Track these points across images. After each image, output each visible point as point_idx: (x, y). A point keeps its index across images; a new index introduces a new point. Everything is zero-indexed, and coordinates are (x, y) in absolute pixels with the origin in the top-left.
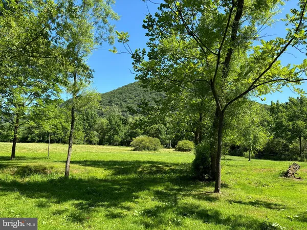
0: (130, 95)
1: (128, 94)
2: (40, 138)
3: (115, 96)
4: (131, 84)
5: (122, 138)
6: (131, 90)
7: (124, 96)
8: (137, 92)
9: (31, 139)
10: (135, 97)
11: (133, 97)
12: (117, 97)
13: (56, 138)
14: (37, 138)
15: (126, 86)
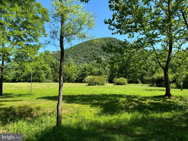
0: (79, 51)
1: (77, 51)
2: (24, 79)
3: (69, 52)
4: (79, 44)
5: (76, 77)
6: (79, 48)
7: (75, 52)
8: (83, 49)
9: (19, 80)
10: (82, 52)
11: (81, 52)
12: (70, 53)
13: (34, 79)
14: (22, 80)
15: (76, 46)
